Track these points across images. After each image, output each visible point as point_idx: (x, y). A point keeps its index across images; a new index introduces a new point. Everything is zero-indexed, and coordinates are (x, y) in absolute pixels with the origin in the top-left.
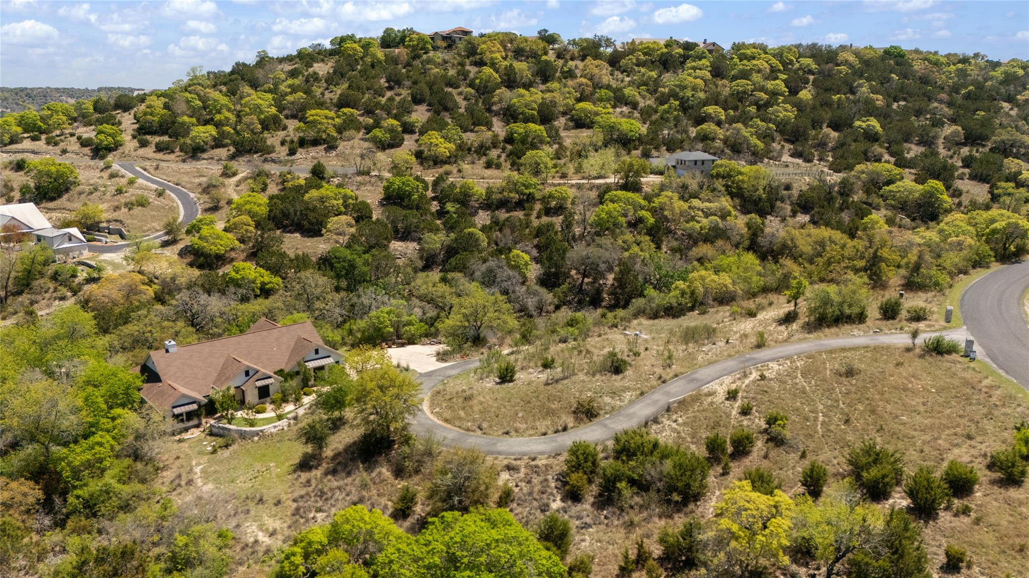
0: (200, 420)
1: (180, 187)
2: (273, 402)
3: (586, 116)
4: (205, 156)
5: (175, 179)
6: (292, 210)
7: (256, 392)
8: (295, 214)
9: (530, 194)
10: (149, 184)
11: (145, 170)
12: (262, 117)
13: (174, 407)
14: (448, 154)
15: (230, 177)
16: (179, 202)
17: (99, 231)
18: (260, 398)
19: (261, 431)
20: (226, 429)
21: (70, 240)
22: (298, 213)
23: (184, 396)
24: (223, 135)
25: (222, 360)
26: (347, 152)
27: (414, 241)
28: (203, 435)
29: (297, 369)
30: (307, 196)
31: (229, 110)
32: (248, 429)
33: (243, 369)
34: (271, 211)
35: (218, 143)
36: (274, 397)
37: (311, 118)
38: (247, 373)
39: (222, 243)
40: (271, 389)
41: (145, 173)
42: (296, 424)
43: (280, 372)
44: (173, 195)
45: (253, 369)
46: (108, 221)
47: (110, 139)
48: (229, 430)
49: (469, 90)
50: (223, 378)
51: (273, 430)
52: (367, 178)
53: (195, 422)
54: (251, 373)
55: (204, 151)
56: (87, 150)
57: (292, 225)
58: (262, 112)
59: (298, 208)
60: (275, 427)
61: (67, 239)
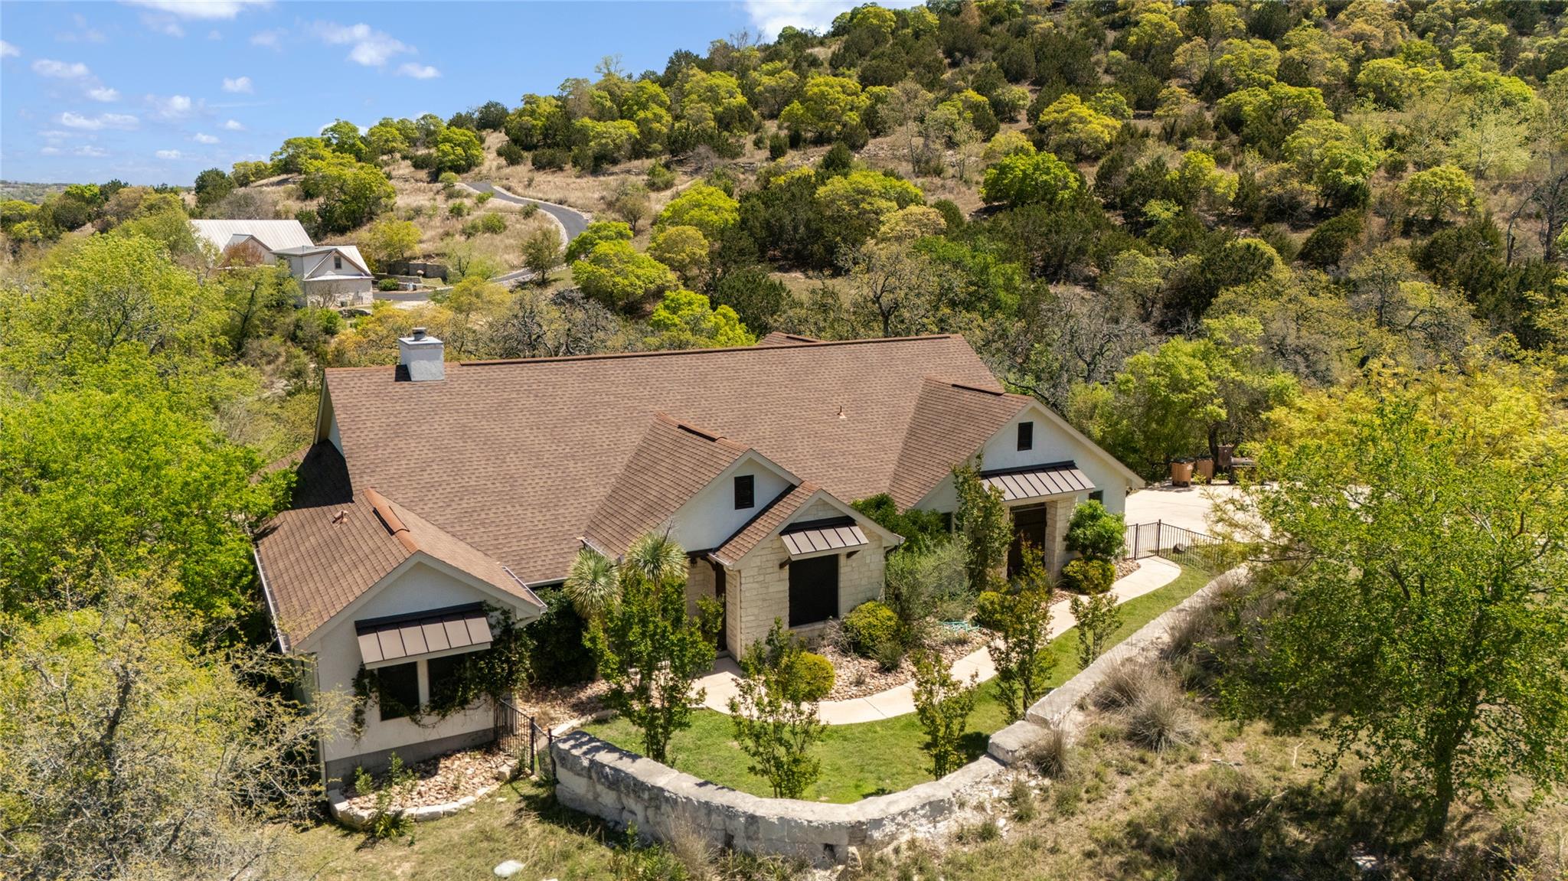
0: (504, 708)
1: (565, 207)
2: (857, 647)
3: (1389, 85)
4: (616, 169)
5: (558, 196)
6: (787, 220)
7: (780, 585)
8: (796, 229)
9: (1354, 187)
10: (513, 204)
11: (509, 189)
12: (720, 109)
13: (365, 627)
14: (1108, 139)
15: (658, 189)
16: (561, 225)
17: (408, 274)
18: (797, 618)
19: (858, 832)
20: (637, 787)
21: (338, 266)
22: (802, 229)
23: (423, 565)
24: (648, 135)
25: (633, 438)
26: (881, 154)
27: (1076, 282)
28: (509, 802)
29: (947, 503)
30: (821, 191)
31: (662, 104)
32: (771, 808)
33: (730, 469)
34: (744, 221)
35: (638, 150)
36: (858, 620)
37: (816, 90)
38: (744, 492)
39: (640, 272)
40: (852, 581)
41: (509, 194)
42: (1064, 806)
43: (879, 508)
44: (550, 215)
45: (773, 471)
46: (427, 256)
47: (459, 151)
48: (657, 797)
49: (1117, 54)
50: (635, 507)
51: (923, 831)
52: (937, 181)
53: (475, 718)
54: (762, 493)
55: (615, 162)
56: (423, 174)
57: (785, 258)
58: (717, 101)
59: (803, 214)
60: (937, 809)
61: (332, 263)
